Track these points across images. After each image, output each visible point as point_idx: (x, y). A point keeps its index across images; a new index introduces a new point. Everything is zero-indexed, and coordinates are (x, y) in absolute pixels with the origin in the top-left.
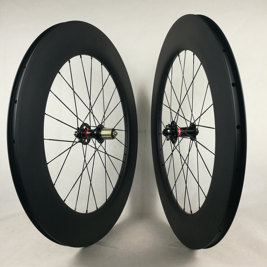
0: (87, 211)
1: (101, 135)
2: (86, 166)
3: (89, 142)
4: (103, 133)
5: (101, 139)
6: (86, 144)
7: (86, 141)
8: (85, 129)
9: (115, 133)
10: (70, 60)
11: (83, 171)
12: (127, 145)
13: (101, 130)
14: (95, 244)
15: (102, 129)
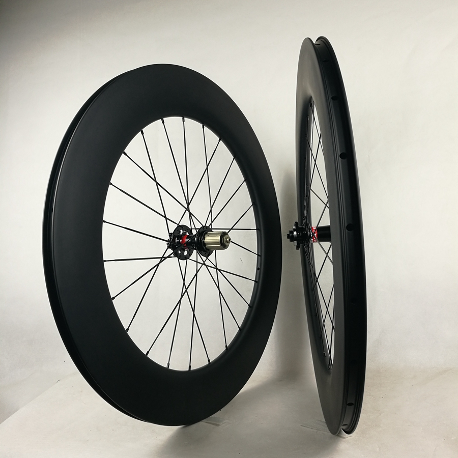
0: (190, 367)
1: (205, 244)
2: (186, 291)
3: (190, 254)
4: (208, 239)
5: (205, 251)
6: (186, 258)
7: (186, 253)
8: (181, 235)
9: (227, 238)
10: (144, 130)
11: (182, 296)
12: (261, 253)
13: (205, 235)
14: (204, 421)
15: (206, 233)
